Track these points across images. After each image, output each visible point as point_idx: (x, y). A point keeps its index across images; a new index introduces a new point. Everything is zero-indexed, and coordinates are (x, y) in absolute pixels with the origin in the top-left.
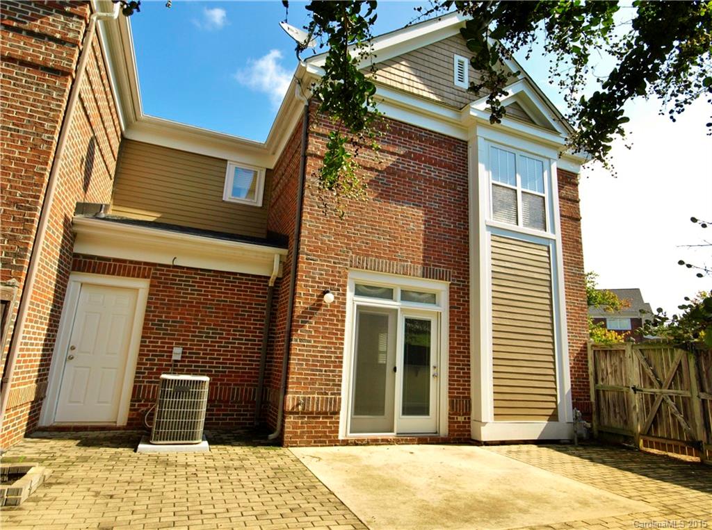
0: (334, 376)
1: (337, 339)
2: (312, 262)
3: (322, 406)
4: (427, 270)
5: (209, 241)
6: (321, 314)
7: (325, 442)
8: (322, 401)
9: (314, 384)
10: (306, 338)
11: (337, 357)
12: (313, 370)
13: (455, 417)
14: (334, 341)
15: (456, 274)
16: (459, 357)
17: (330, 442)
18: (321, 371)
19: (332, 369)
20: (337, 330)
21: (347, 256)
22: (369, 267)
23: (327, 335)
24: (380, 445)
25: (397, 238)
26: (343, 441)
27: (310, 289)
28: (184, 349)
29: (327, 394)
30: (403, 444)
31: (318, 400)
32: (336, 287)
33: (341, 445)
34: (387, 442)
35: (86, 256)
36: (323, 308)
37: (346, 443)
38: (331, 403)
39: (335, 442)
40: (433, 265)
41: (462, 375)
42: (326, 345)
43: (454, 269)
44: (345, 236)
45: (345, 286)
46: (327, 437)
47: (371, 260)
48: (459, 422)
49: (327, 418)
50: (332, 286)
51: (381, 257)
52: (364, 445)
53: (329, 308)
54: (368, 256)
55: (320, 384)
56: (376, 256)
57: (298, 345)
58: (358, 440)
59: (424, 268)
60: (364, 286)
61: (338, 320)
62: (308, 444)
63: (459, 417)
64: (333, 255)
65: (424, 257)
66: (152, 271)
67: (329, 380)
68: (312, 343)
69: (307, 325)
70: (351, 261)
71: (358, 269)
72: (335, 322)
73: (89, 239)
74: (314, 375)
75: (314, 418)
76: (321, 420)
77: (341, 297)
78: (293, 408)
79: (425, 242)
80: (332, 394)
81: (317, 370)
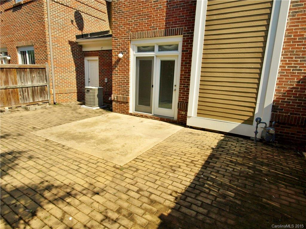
0: (126, 88)
1: (126, 73)
2: (116, 40)
3: (122, 99)
4: (168, 31)
5: (110, 38)
6: (121, 63)
7: (124, 113)
8: (122, 97)
9: (120, 91)
10: (117, 73)
11: (127, 81)
12: (119, 86)
13: (180, 111)
14: (126, 74)
15: (186, 29)
16: (185, 80)
17: (126, 113)
18: (122, 86)
19: (125, 85)
20: (126, 69)
21: (129, 34)
22: (138, 37)
23: (123, 72)
24: (143, 117)
25: (151, 16)
26: (130, 113)
27: (116, 53)
28: (108, 79)
29: (124, 95)
30: (153, 119)
31: (121, 97)
32: (125, 50)
33: (130, 115)
34: (146, 117)
35: (86, 52)
36: (121, 60)
37: (131, 114)
38: (125, 98)
39: (127, 113)
40: (172, 27)
41: (186, 90)
42: (123, 76)
43: (185, 26)
44: (127, 24)
45: (128, 49)
46: (125, 111)
47: (139, 33)
48: (183, 115)
49: (124, 104)
50: (124, 50)
51: (143, 30)
52: (137, 116)
53: (123, 60)
54: (137, 31)
55: (122, 91)
56: (141, 31)
57: (114, 76)
58: (135, 114)
59: (166, 30)
60: (142, 47)
61: (126, 65)
62: (119, 113)
63: (182, 112)
64: (123, 35)
65: (166, 23)
66: (99, 53)
67: (125, 90)
68: (118, 75)
69: (116, 68)
70: (131, 36)
71: (134, 39)
72: (126, 66)
73: (86, 46)
74: (120, 88)
75: (121, 103)
76: (123, 104)
77: (127, 54)
78: (114, 99)
79: (167, 14)
80: (126, 95)
81: (121, 86)
